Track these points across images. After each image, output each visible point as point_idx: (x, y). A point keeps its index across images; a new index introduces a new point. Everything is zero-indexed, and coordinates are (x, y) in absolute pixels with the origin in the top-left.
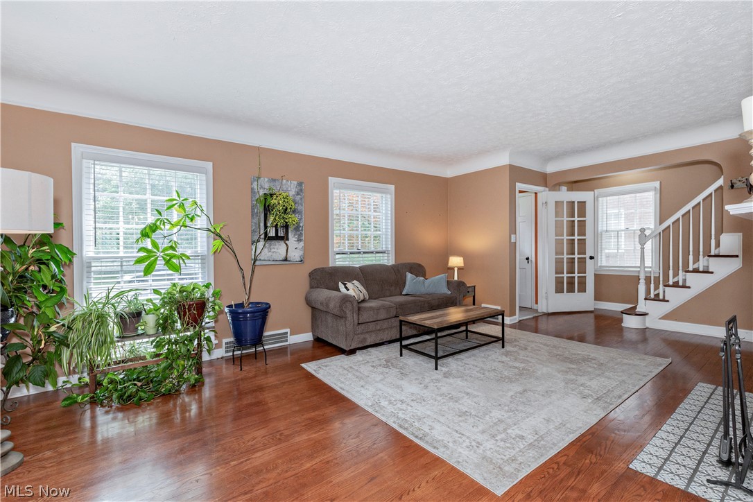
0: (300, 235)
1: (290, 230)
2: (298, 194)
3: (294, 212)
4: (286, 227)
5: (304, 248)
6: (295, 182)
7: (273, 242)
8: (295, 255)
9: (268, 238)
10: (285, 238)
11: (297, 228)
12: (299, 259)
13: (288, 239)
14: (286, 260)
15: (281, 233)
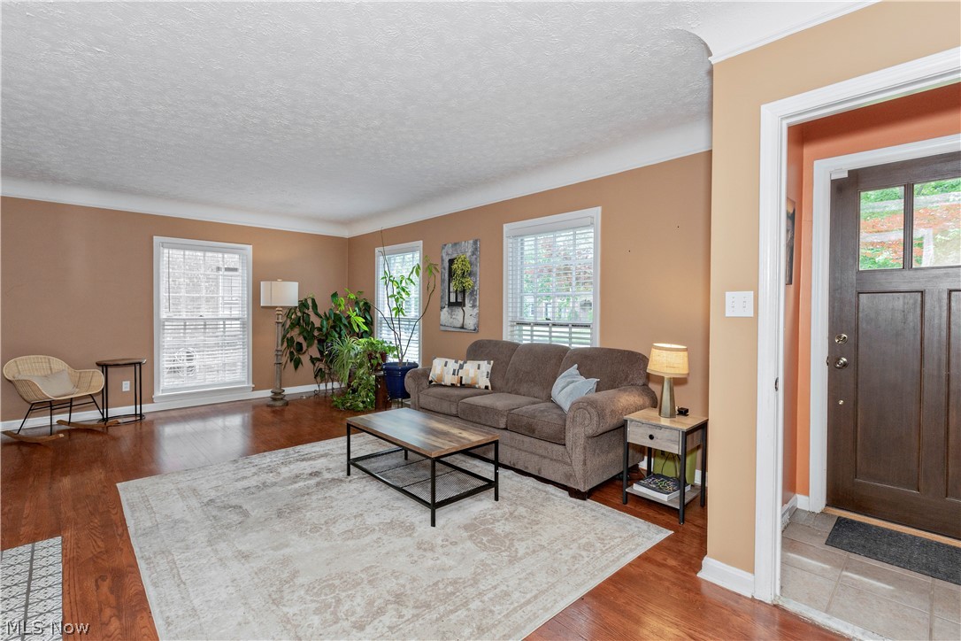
0: (475, 300)
1: (467, 294)
2: (473, 253)
3: (470, 275)
4: (464, 292)
5: (479, 315)
6: (471, 242)
7: (454, 308)
8: (470, 323)
9: (450, 304)
10: (461, 304)
11: (472, 293)
12: (472, 328)
13: (464, 306)
14: (462, 327)
15: (459, 300)
